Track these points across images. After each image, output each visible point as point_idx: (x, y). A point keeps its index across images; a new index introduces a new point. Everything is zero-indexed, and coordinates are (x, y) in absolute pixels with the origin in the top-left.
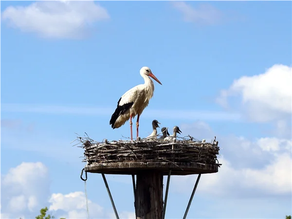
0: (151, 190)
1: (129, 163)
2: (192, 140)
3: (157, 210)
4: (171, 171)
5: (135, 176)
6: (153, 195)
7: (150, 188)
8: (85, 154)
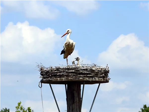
0: (75, 92)
1: (63, 78)
2: (95, 66)
3: (78, 102)
4: (84, 82)
5: (67, 85)
6: (76, 95)
7: (74, 91)
8: (40, 74)
